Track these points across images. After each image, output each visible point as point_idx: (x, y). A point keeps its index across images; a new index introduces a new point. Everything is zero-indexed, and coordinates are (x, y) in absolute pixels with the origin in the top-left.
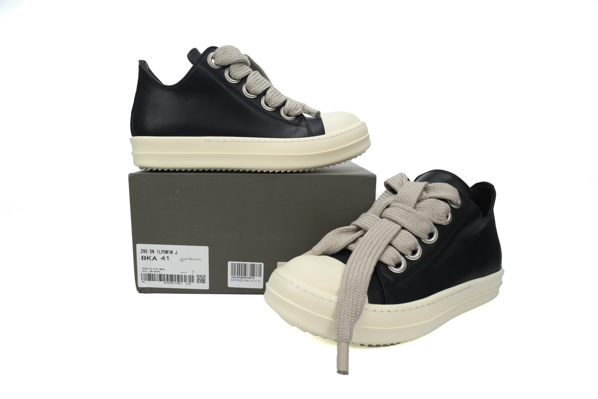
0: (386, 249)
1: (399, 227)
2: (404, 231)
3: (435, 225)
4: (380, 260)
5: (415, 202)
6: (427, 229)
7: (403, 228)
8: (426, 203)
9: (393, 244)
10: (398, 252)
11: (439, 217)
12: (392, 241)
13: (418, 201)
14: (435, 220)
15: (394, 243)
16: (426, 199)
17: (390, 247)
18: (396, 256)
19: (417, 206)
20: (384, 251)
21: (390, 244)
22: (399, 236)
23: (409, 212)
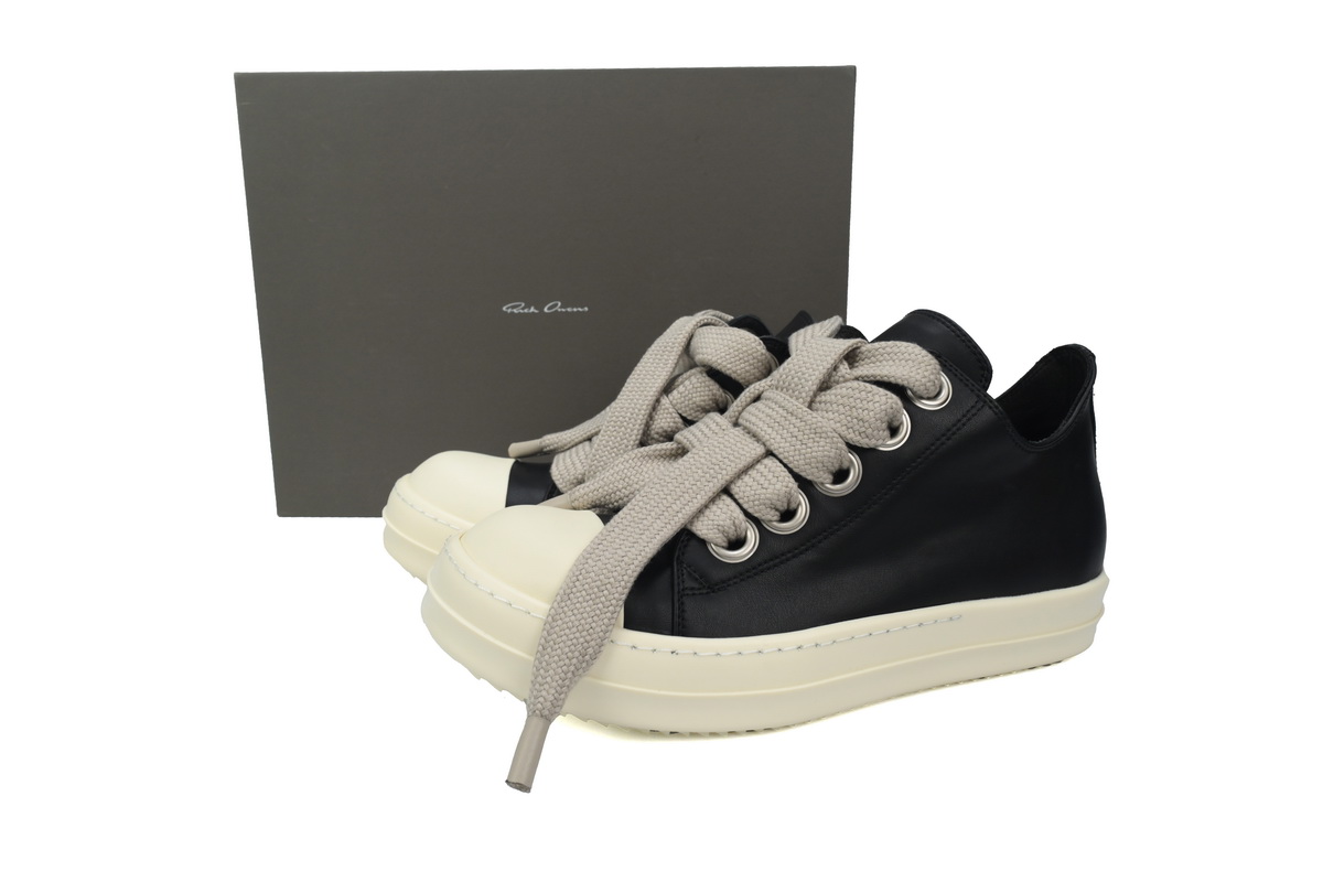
0: (713, 500)
1: (760, 450)
2: (769, 462)
3: (852, 448)
4: (689, 527)
5: (815, 387)
6: (826, 459)
7: (770, 453)
8: (839, 391)
9: (733, 492)
10: (738, 510)
11: (863, 429)
12: (732, 482)
13: (825, 386)
14: (852, 435)
15: (735, 489)
16: (846, 381)
17: (725, 497)
18: (728, 522)
19: (818, 399)
20: (706, 506)
21: (726, 491)
22: (753, 473)
23: (792, 414)
